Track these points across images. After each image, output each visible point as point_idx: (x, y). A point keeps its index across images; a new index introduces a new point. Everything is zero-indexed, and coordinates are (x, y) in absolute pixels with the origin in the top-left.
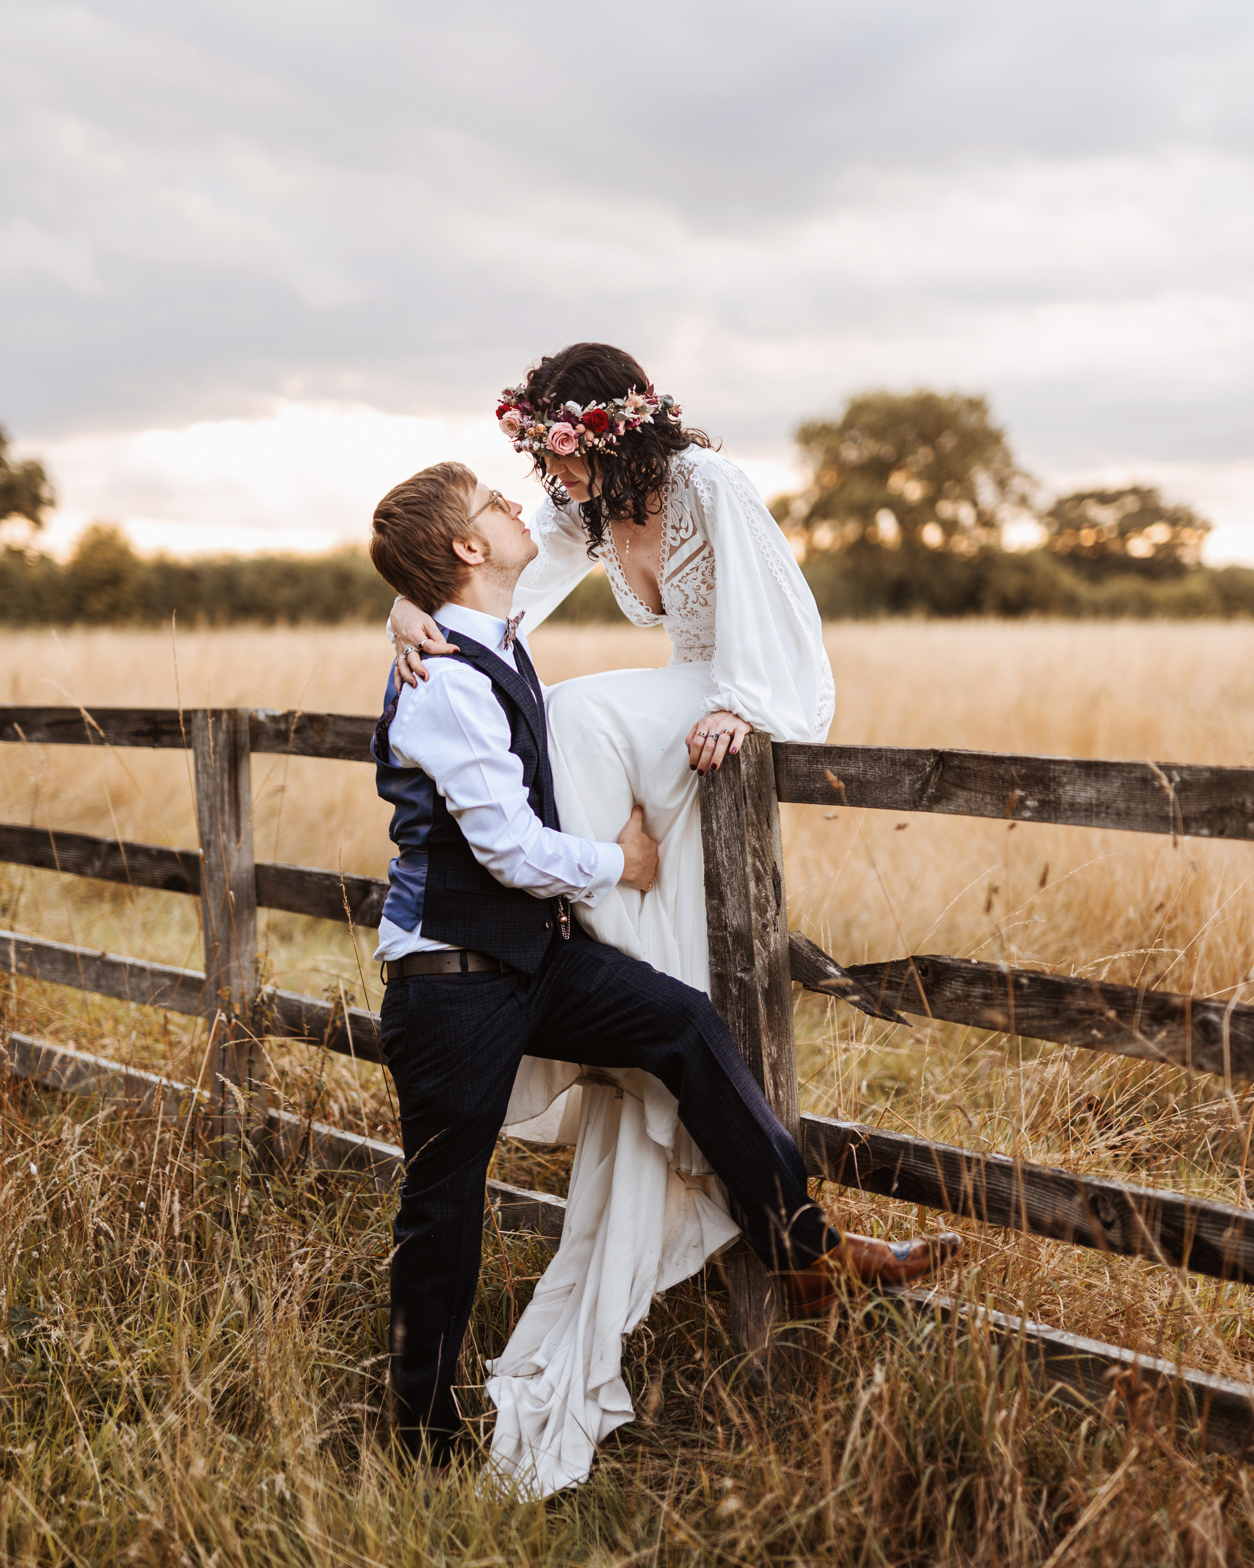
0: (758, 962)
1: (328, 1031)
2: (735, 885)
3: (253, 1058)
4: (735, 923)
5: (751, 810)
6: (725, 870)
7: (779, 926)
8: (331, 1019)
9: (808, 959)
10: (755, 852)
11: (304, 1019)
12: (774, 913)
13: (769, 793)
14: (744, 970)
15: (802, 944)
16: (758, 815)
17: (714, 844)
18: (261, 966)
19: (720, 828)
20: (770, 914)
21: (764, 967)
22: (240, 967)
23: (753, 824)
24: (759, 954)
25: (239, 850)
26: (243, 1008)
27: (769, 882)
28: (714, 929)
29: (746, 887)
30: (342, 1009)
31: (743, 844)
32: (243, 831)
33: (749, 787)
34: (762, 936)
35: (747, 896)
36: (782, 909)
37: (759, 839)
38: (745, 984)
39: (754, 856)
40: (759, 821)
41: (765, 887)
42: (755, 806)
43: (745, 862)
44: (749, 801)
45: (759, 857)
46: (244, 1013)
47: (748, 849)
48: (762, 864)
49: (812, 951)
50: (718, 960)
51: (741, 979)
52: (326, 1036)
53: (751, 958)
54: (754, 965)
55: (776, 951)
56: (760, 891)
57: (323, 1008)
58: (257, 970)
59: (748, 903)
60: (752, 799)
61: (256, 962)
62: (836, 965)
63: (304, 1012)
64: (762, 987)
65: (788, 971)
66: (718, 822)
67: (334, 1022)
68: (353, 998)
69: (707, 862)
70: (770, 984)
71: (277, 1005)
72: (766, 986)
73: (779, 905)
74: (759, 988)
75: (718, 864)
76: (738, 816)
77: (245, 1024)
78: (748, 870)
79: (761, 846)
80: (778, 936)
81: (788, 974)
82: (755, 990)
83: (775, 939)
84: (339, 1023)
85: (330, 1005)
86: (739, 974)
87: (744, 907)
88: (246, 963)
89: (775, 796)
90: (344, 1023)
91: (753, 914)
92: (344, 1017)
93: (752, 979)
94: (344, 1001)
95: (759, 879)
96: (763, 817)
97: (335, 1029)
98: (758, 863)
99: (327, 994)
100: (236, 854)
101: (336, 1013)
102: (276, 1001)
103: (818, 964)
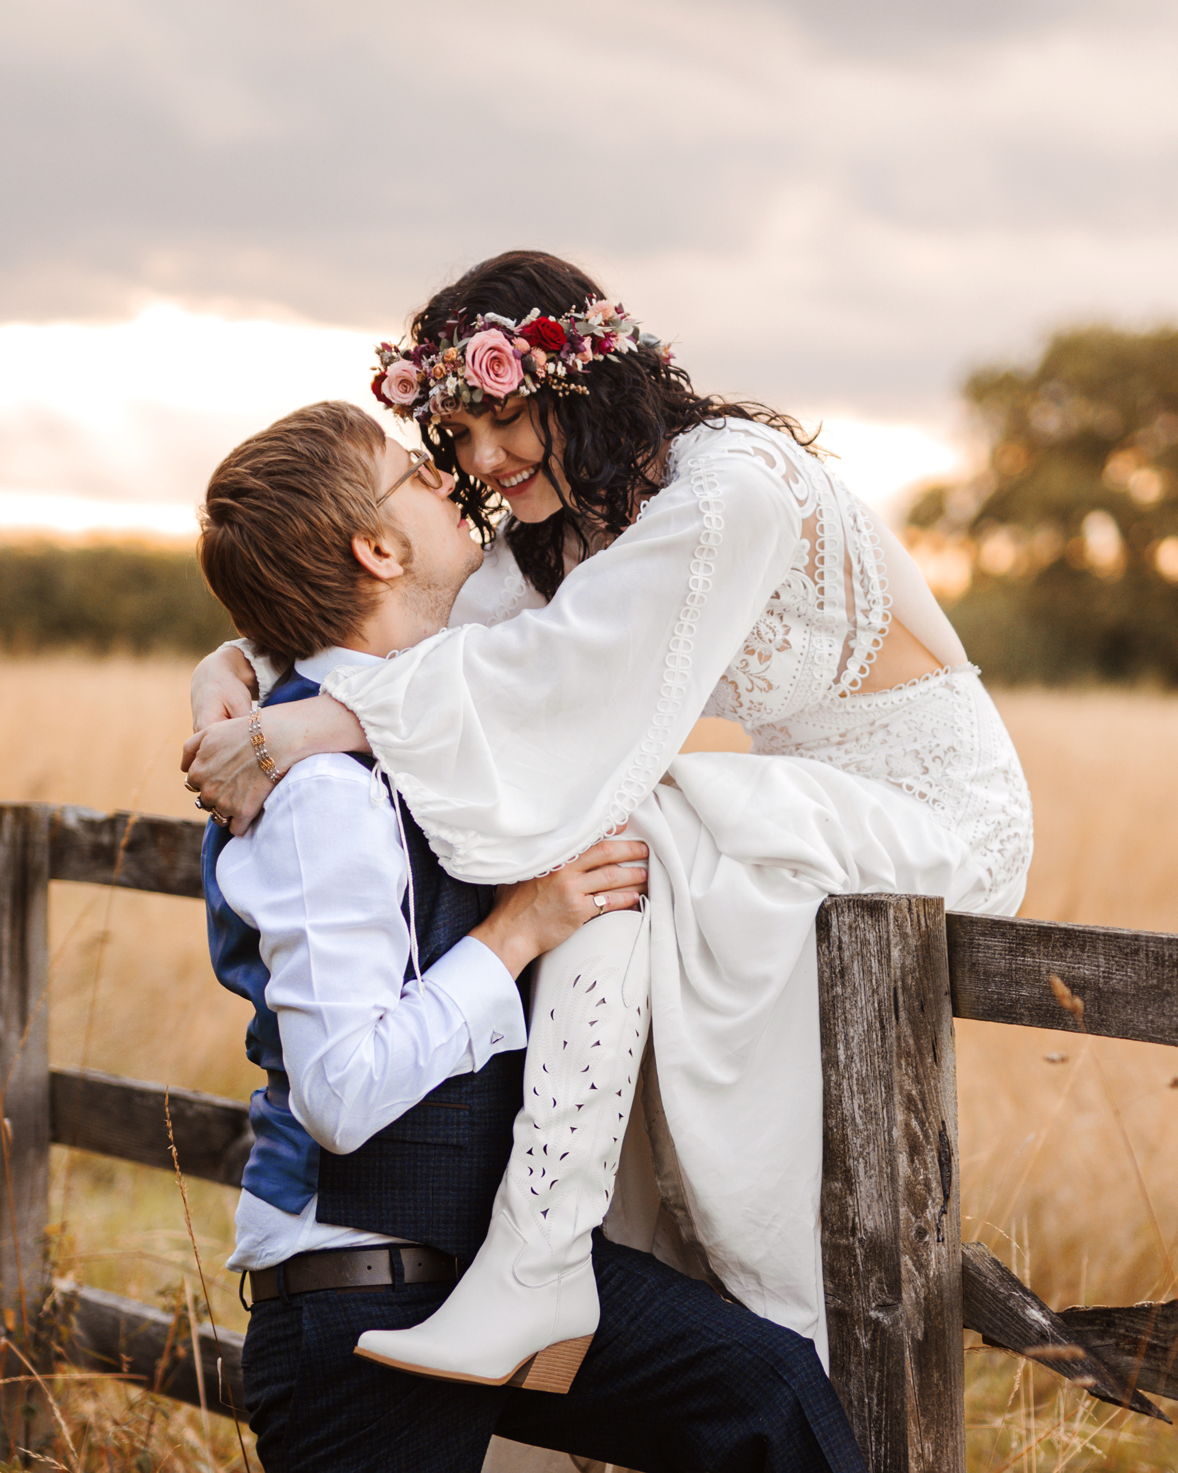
0: (908, 1295)
1: (163, 1363)
2: (873, 1158)
3: (34, 1404)
4: (870, 1224)
5: (907, 1030)
6: (857, 1132)
7: (946, 1231)
8: (168, 1343)
9: (994, 1294)
10: (910, 1104)
11: (123, 1342)
12: (938, 1209)
13: (938, 1002)
14: (883, 1307)
15: (985, 1266)
16: (917, 1039)
17: (839, 1085)
18: (53, 1248)
19: (850, 1058)
20: (932, 1212)
21: (918, 1303)
22: (16, 1246)
23: (908, 1054)
24: (911, 1281)
25: (24, 1049)
26: (20, 1318)
27: (931, 1156)
28: (833, 1233)
29: (892, 1162)
30: (188, 1328)
31: (889, 1088)
32: (32, 1017)
33: (904, 989)
34: (915, 1250)
35: (893, 1178)
36: (952, 1204)
37: (917, 1080)
38: (884, 1331)
39: (908, 1109)
40: (919, 1050)
41: (924, 1164)
42: (913, 1022)
43: (891, 1119)
44: (903, 1014)
45: (917, 1112)
46: (20, 1328)
47: (897, 1098)
48: (922, 1123)
49: (1001, 1279)
50: (837, 1286)
51: (877, 1322)
52: (159, 1372)
53: (895, 1286)
54: (899, 1299)
55: (939, 1277)
56: (915, 1171)
57: (156, 1324)
58: (46, 1255)
59: (895, 1191)
60: (909, 1011)
61: (45, 1240)
62: (1042, 1307)
63: (123, 1328)
64: (913, 1339)
65: (957, 1313)
66: (847, 1047)
67: (174, 1348)
68: (208, 1311)
69: (826, 1116)
70: (925, 1334)
71: (79, 1317)
72: (920, 1336)
73: (947, 1197)
74: (907, 1339)
75: (844, 1120)
76: (883, 1039)
77: (22, 1348)
78: (897, 1133)
79: (922, 1093)
80: (944, 1251)
81: (957, 1317)
82: (901, 1343)
83: (939, 1256)
84: (181, 1352)
85: (168, 1319)
86: (873, 1314)
87: (887, 1197)
88: (28, 1239)
89: (947, 1008)
90: (191, 1352)
91: (903, 1210)
92: (188, 1342)
93: (895, 1323)
94: (192, 1315)
95: (915, 1150)
96: (925, 1042)
97: (175, 1361)
98: (914, 1123)
99: (162, 1301)
100: (18, 1056)
101: (177, 1334)
102: (77, 1307)
103: (1011, 1303)
